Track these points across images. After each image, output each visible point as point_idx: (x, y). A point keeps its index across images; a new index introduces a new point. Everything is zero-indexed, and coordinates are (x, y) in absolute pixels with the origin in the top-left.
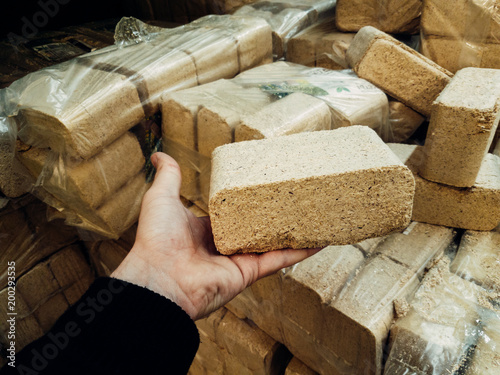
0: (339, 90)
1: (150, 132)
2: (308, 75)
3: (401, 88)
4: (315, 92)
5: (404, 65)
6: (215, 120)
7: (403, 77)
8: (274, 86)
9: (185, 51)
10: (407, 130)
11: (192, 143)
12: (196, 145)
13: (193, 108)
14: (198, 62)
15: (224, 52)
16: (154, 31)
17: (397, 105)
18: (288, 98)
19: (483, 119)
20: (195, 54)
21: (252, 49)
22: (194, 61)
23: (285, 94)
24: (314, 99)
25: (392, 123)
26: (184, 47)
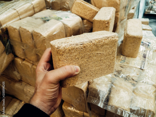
0: (66, 17)
1: (5, 38)
2: (56, 13)
3: (85, 15)
4: (58, 19)
5: (85, 8)
6: (25, 31)
7: (85, 12)
8: (45, 18)
9: (14, 9)
10: (89, 28)
11: (20, 39)
12: (21, 40)
13: (18, 28)
14: (19, 12)
15: (28, 8)
16: (3, 3)
17: (85, 21)
18: (49, 21)
19: (107, 23)
20: (17, 10)
21: (38, 6)
22: (17, 12)
23: (48, 20)
24: (58, 21)
25: (85, 27)
26: (13, 8)
